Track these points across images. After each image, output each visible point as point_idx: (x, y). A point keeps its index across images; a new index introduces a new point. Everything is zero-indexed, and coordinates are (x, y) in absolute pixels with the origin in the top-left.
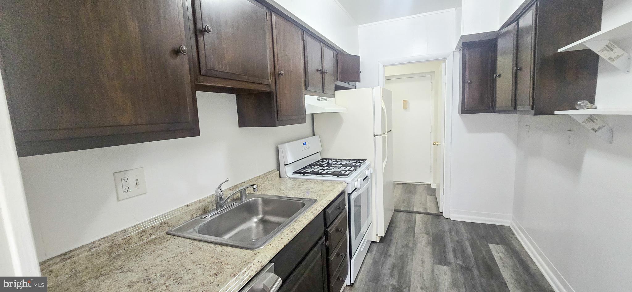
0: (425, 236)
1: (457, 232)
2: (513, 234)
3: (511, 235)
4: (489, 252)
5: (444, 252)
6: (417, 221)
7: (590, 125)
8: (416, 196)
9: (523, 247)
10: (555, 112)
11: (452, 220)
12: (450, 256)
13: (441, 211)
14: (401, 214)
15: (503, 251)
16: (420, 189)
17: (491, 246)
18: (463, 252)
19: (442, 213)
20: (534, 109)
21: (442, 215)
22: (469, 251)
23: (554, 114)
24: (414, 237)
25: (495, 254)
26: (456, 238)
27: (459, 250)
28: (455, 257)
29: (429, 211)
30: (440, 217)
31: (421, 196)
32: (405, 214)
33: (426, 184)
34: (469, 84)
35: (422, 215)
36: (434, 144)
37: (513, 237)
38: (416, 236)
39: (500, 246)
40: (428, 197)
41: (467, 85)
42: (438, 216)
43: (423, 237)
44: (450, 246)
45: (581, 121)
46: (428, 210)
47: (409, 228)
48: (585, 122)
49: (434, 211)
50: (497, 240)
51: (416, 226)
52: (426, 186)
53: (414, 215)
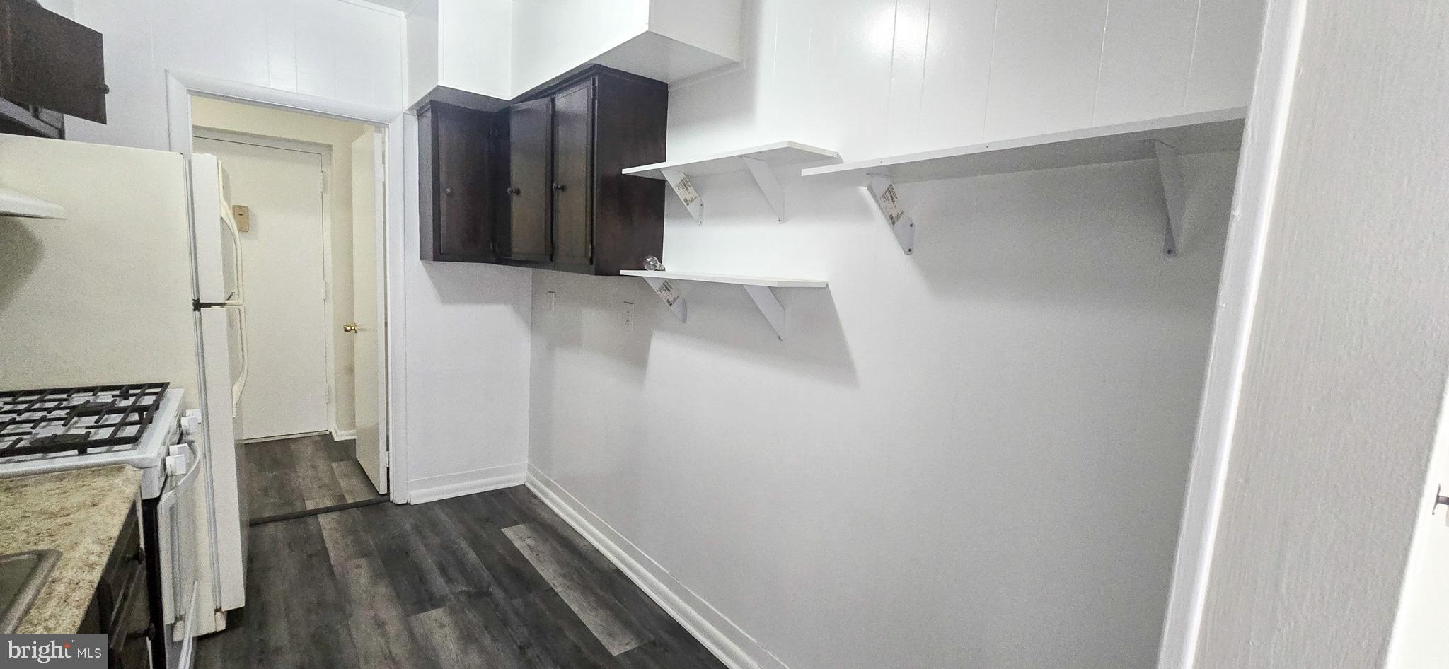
0: (363, 561)
1: (434, 526)
2: (535, 497)
3: (533, 500)
4: (508, 543)
5: (421, 579)
6: (325, 533)
7: (664, 295)
8: (299, 470)
9: (557, 515)
10: (621, 271)
11: (412, 504)
12: (439, 583)
13: (383, 490)
14: (270, 530)
15: (529, 534)
16: (306, 451)
17: (508, 532)
18: (461, 564)
19: (388, 494)
20: (594, 263)
21: (385, 501)
22: (472, 556)
23: (620, 275)
24: (332, 573)
25: (518, 544)
26: (436, 541)
27: (452, 565)
28: (449, 580)
29: (350, 500)
30: (383, 506)
31: (314, 467)
32: (281, 526)
33: (316, 434)
34: (449, 195)
35: (335, 515)
36: (346, 330)
37: (537, 502)
38: (337, 571)
39: (521, 525)
40: (334, 465)
41: (443, 198)
42: (379, 504)
43: (359, 567)
44: (429, 562)
45: (655, 286)
46: (346, 496)
47: (310, 556)
48: (660, 290)
49: (363, 496)
50: (516, 518)
51: (329, 545)
52: (317, 438)
53: (310, 521)
